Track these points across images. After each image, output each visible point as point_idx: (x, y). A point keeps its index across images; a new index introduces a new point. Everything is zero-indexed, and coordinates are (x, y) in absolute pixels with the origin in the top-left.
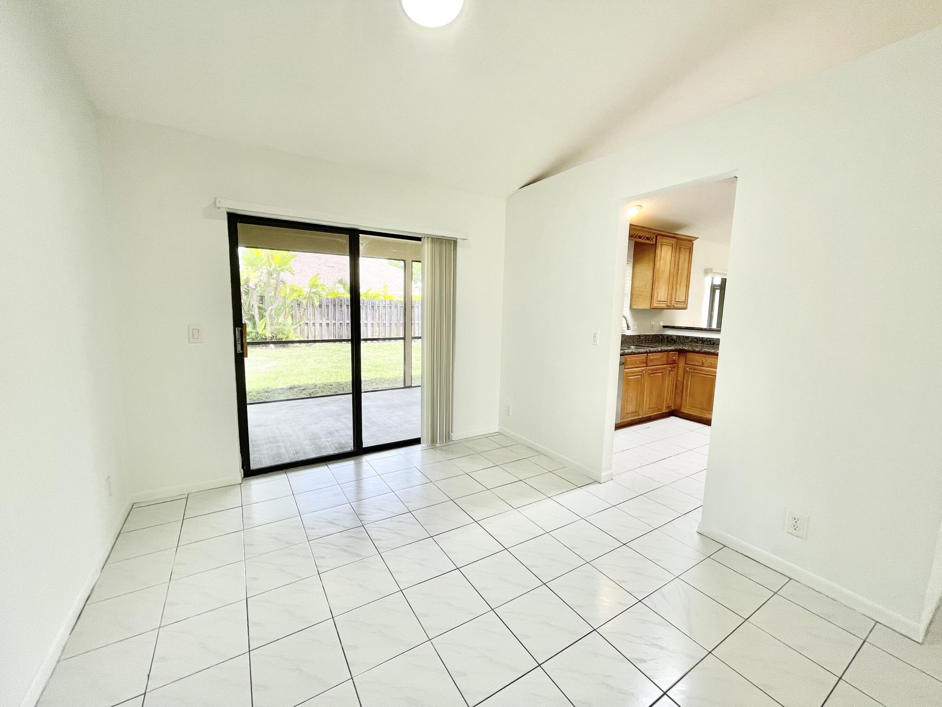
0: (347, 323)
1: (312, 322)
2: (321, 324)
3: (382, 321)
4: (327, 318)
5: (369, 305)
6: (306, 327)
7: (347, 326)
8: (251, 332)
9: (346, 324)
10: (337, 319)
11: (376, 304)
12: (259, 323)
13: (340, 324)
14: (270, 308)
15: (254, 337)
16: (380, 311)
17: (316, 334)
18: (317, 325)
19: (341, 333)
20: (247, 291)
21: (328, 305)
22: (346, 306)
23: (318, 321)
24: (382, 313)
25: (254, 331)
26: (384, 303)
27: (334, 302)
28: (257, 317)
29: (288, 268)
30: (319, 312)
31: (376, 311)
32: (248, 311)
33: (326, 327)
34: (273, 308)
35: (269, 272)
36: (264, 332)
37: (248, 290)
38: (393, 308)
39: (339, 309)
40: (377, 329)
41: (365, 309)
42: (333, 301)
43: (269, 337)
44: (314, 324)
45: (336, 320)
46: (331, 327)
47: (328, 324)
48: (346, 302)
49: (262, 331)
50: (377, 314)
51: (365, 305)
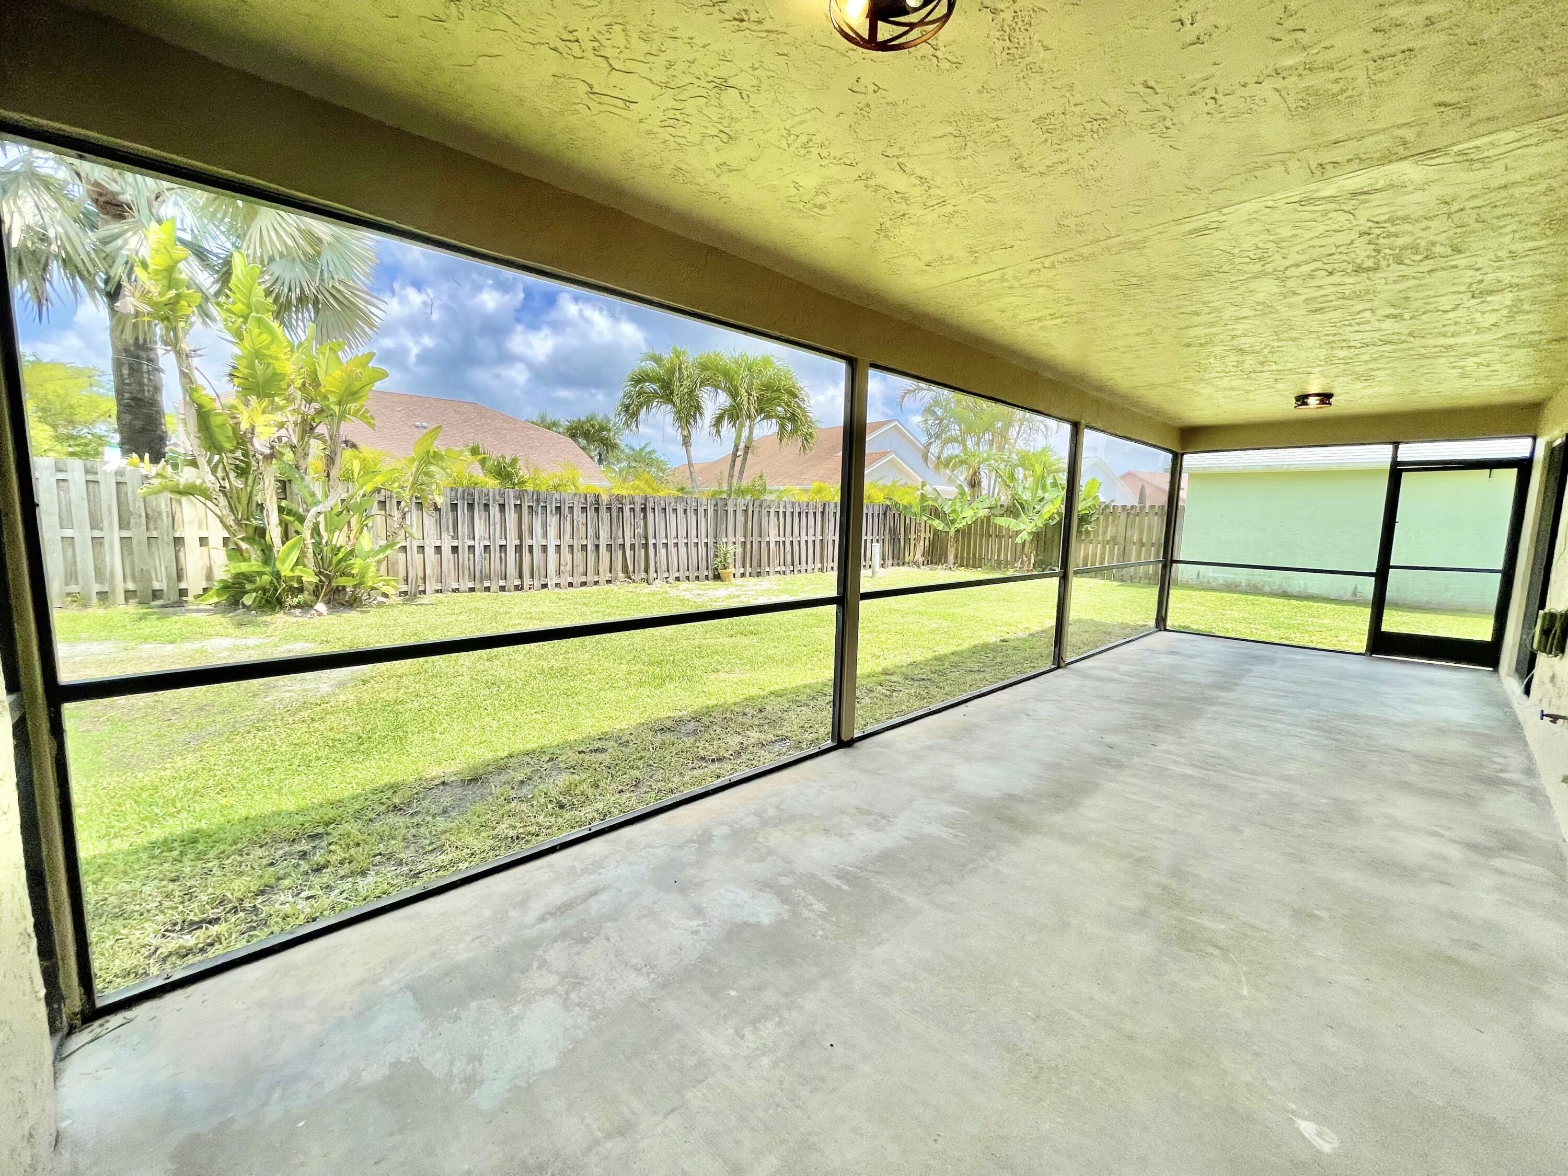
0: (501, 546)
1: (416, 544)
2: (438, 549)
3: (579, 539)
4: (452, 534)
5: (551, 504)
6: (402, 556)
7: (501, 552)
8: (260, 574)
9: (498, 548)
10: (477, 537)
11: (567, 502)
12: (282, 548)
13: (485, 547)
14: (313, 511)
15: (268, 587)
16: (575, 517)
17: (427, 573)
18: (430, 551)
19: (488, 567)
20: (243, 465)
21: (456, 504)
22: (498, 506)
23: (431, 543)
24: (578, 522)
25: (267, 569)
26: (582, 500)
27: (470, 497)
28: (274, 533)
29: (359, 410)
30: (433, 520)
31: (565, 518)
32: (245, 517)
33: (451, 556)
34: (323, 510)
35: (304, 421)
36: (297, 573)
37: (248, 464)
38: (604, 513)
39: (483, 513)
40: (569, 556)
41: (542, 514)
42: (466, 494)
43: (310, 583)
44: (421, 549)
45: (474, 539)
46: (463, 554)
47: (455, 549)
48: (498, 498)
49: (292, 570)
50: (568, 523)
51: (542, 504)
